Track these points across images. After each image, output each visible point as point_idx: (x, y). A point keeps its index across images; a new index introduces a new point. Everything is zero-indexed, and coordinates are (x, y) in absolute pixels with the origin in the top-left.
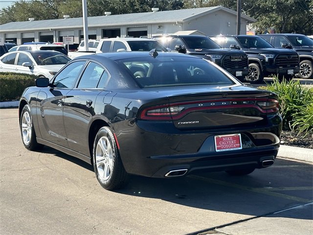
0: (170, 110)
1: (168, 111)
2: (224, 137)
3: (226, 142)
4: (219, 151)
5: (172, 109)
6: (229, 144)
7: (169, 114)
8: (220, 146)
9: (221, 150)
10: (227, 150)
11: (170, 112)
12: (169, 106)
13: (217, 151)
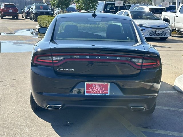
0: (52, 58)
1: (51, 59)
2: (94, 84)
3: (95, 88)
4: (87, 94)
5: (54, 58)
6: (98, 90)
7: (51, 61)
8: (89, 91)
9: (90, 94)
10: (95, 94)
11: (53, 60)
12: (52, 56)
13: (86, 94)
